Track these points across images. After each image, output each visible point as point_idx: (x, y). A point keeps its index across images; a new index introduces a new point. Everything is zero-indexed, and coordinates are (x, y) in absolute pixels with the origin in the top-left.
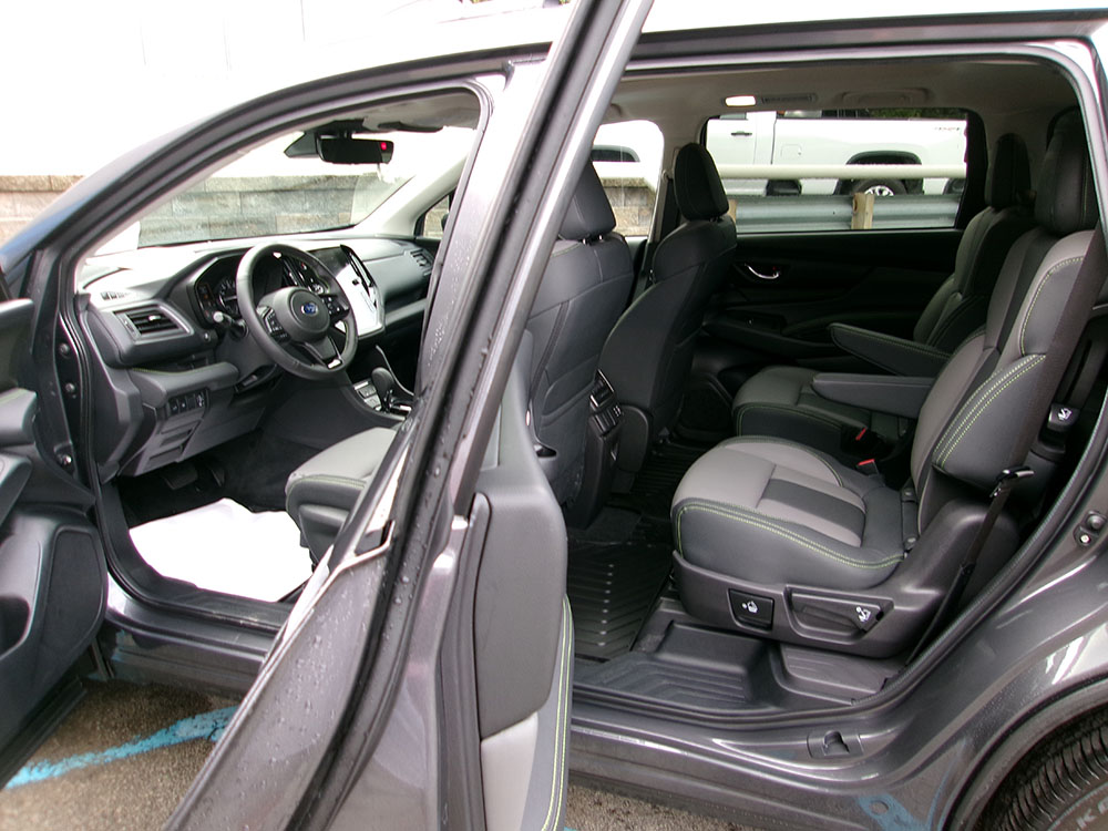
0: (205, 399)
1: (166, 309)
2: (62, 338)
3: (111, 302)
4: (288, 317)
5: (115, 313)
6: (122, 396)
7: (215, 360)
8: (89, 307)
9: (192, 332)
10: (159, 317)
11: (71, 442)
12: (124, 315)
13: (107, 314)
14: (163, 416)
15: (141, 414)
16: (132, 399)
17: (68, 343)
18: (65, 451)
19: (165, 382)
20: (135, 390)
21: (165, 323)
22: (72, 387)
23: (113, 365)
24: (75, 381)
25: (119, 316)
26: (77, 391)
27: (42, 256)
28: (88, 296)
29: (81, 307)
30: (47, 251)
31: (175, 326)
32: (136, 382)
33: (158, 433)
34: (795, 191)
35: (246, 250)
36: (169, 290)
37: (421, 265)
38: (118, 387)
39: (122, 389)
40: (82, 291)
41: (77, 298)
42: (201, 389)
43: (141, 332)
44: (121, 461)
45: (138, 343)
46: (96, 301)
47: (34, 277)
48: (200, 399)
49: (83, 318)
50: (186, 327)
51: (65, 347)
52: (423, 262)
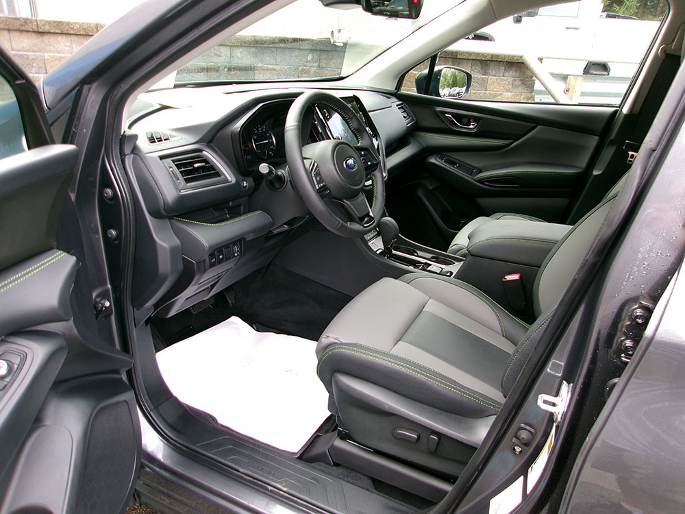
0: (241, 249)
1: (208, 154)
2: (106, 182)
3: (158, 146)
4: (330, 170)
5: (162, 158)
6: (164, 248)
7: (250, 210)
8: (135, 150)
9: (234, 181)
10: (203, 164)
11: (109, 286)
12: (169, 160)
13: (153, 158)
14: (203, 269)
15: (180, 266)
16: (173, 250)
17: (112, 187)
18: (104, 295)
19: (207, 235)
20: (177, 242)
21: (209, 171)
22: (114, 233)
23: (156, 214)
24: (118, 227)
25: (165, 161)
26: (119, 236)
27: (89, 90)
28: (135, 137)
29: (127, 150)
30: (95, 85)
31: (218, 174)
32: (179, 233)
33: (195, 284)
34: (606, 73)
35: (297, 95)
36: (214, 135)
37: (404, 117)
38: (159, 239)
39: (164, 239)
40: (129, 132)
41: (124, 139)
42: (239, 240)
43: (187, 181)
44: (156, 306)
45: (184, 192)
46: (143, 143)
47: (81, 114)
48: (236, 249)
49: (129, 161)
50: (229, 175)
51: (109, 191)
52: (405, 115)
